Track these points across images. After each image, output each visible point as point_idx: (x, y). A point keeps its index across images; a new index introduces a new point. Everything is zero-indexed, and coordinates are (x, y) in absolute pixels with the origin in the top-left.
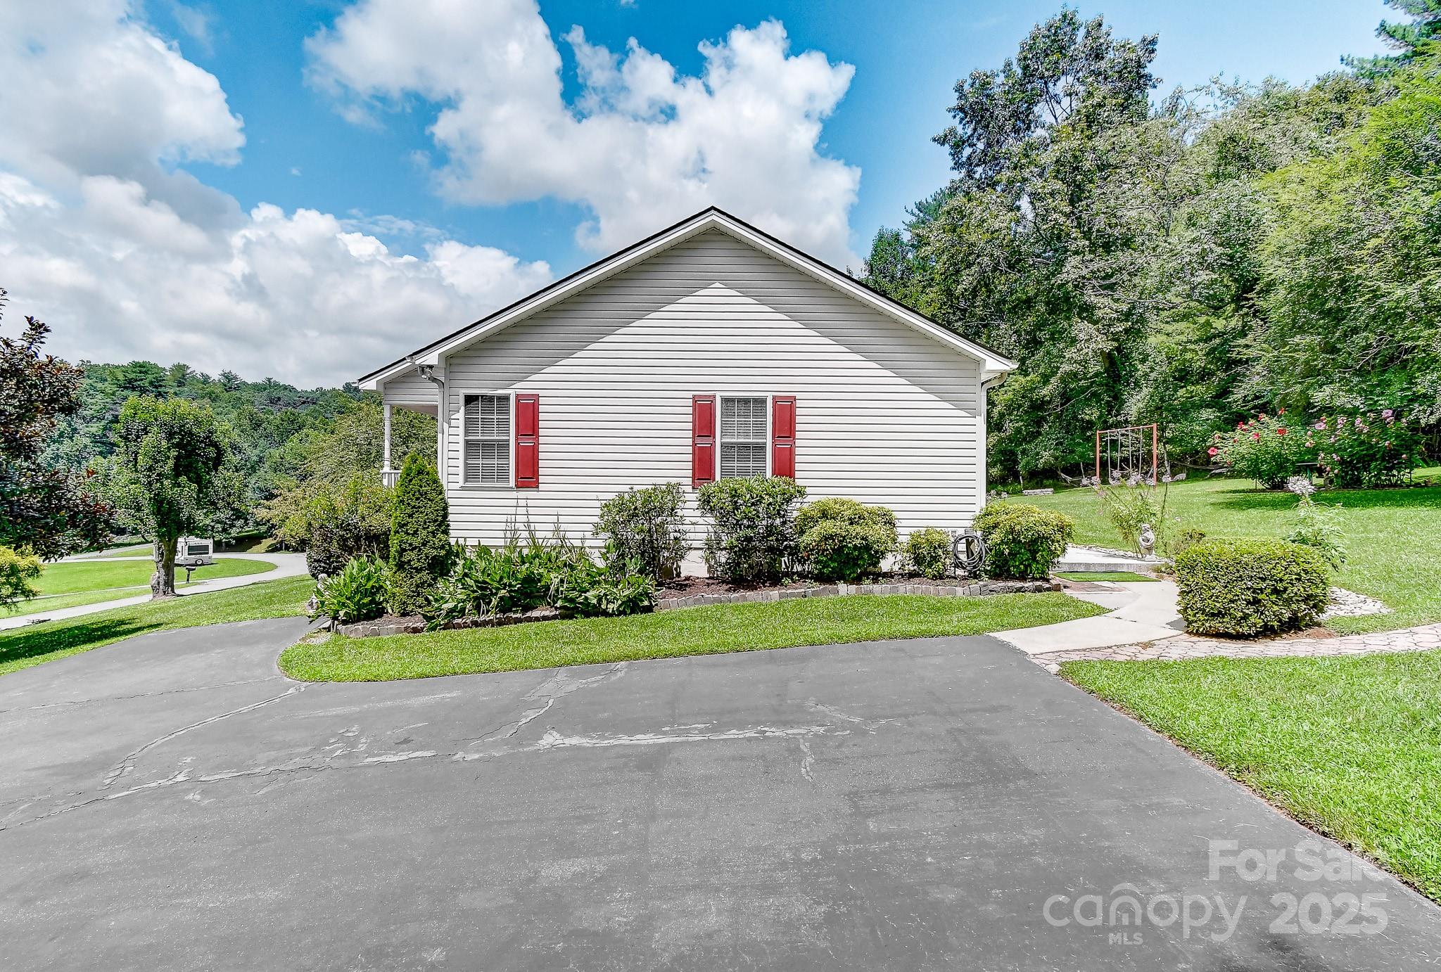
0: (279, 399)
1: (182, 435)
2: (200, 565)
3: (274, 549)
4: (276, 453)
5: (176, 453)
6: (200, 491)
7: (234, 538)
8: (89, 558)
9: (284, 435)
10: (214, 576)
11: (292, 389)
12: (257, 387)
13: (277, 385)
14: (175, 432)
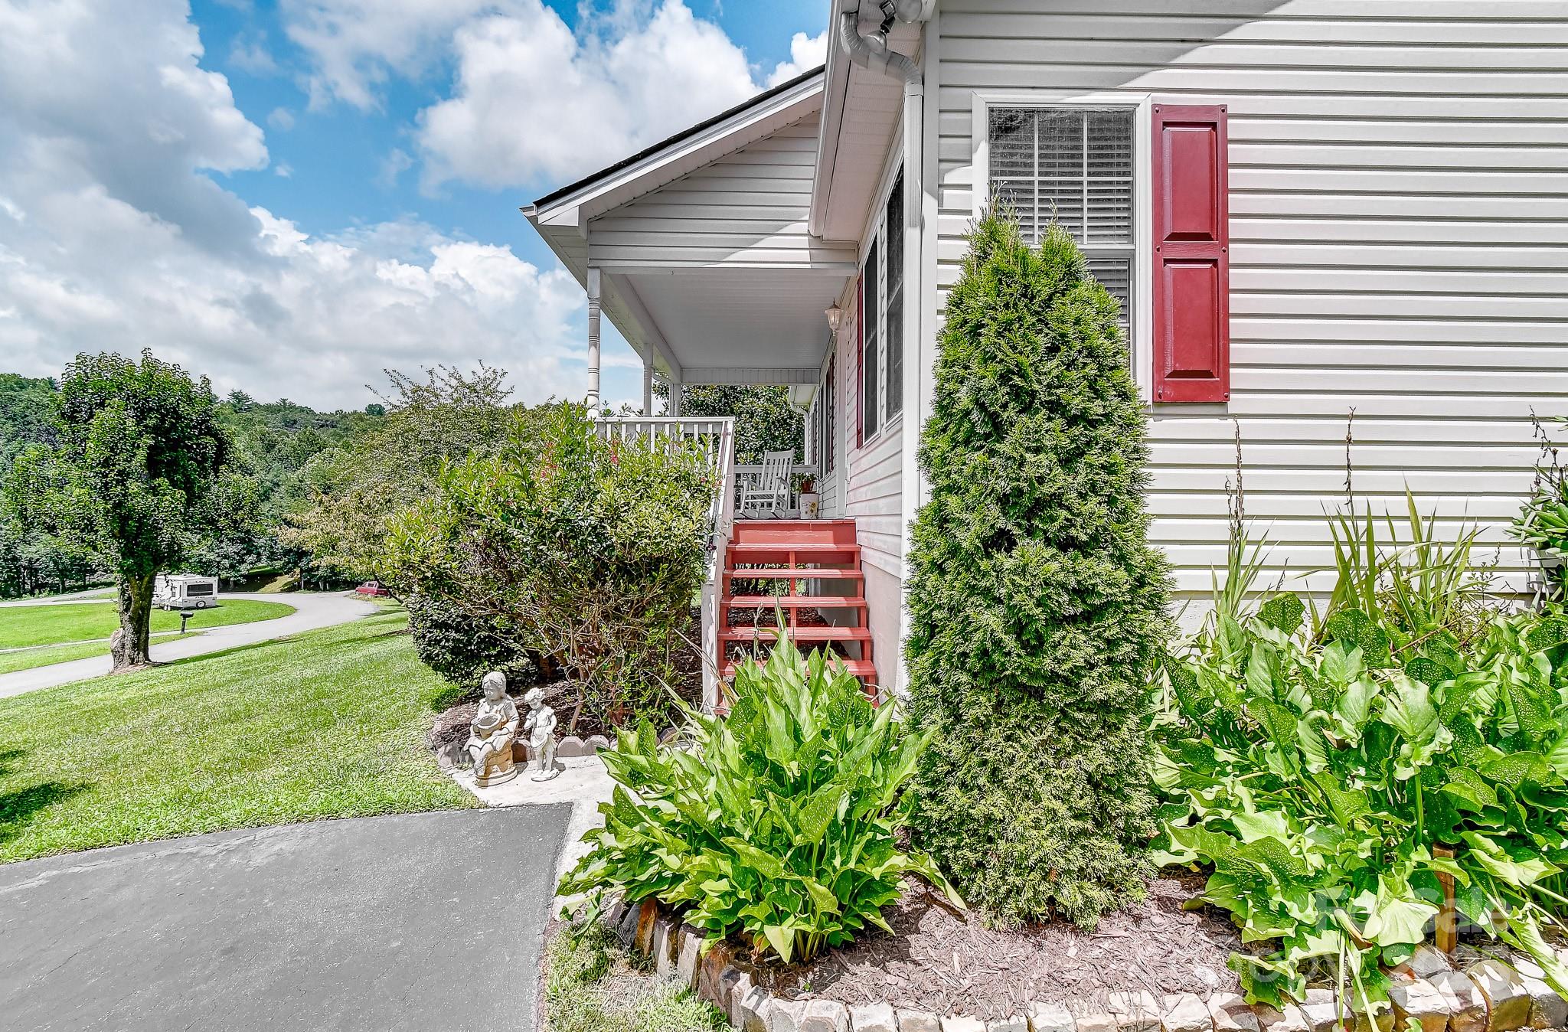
0: (295, 422)
1: (161, 414)
2: (203, 608)
3: (292, 588)
4: (294, 477)
5: (152, 442)
6: (189, 503)
7: (244, 576)
8: (78, 599)
9: (301, 459)
10: (219, 622)
11: (310, 412)
12: (269, 408)
13: (292, 407)
14: (151, 409)
